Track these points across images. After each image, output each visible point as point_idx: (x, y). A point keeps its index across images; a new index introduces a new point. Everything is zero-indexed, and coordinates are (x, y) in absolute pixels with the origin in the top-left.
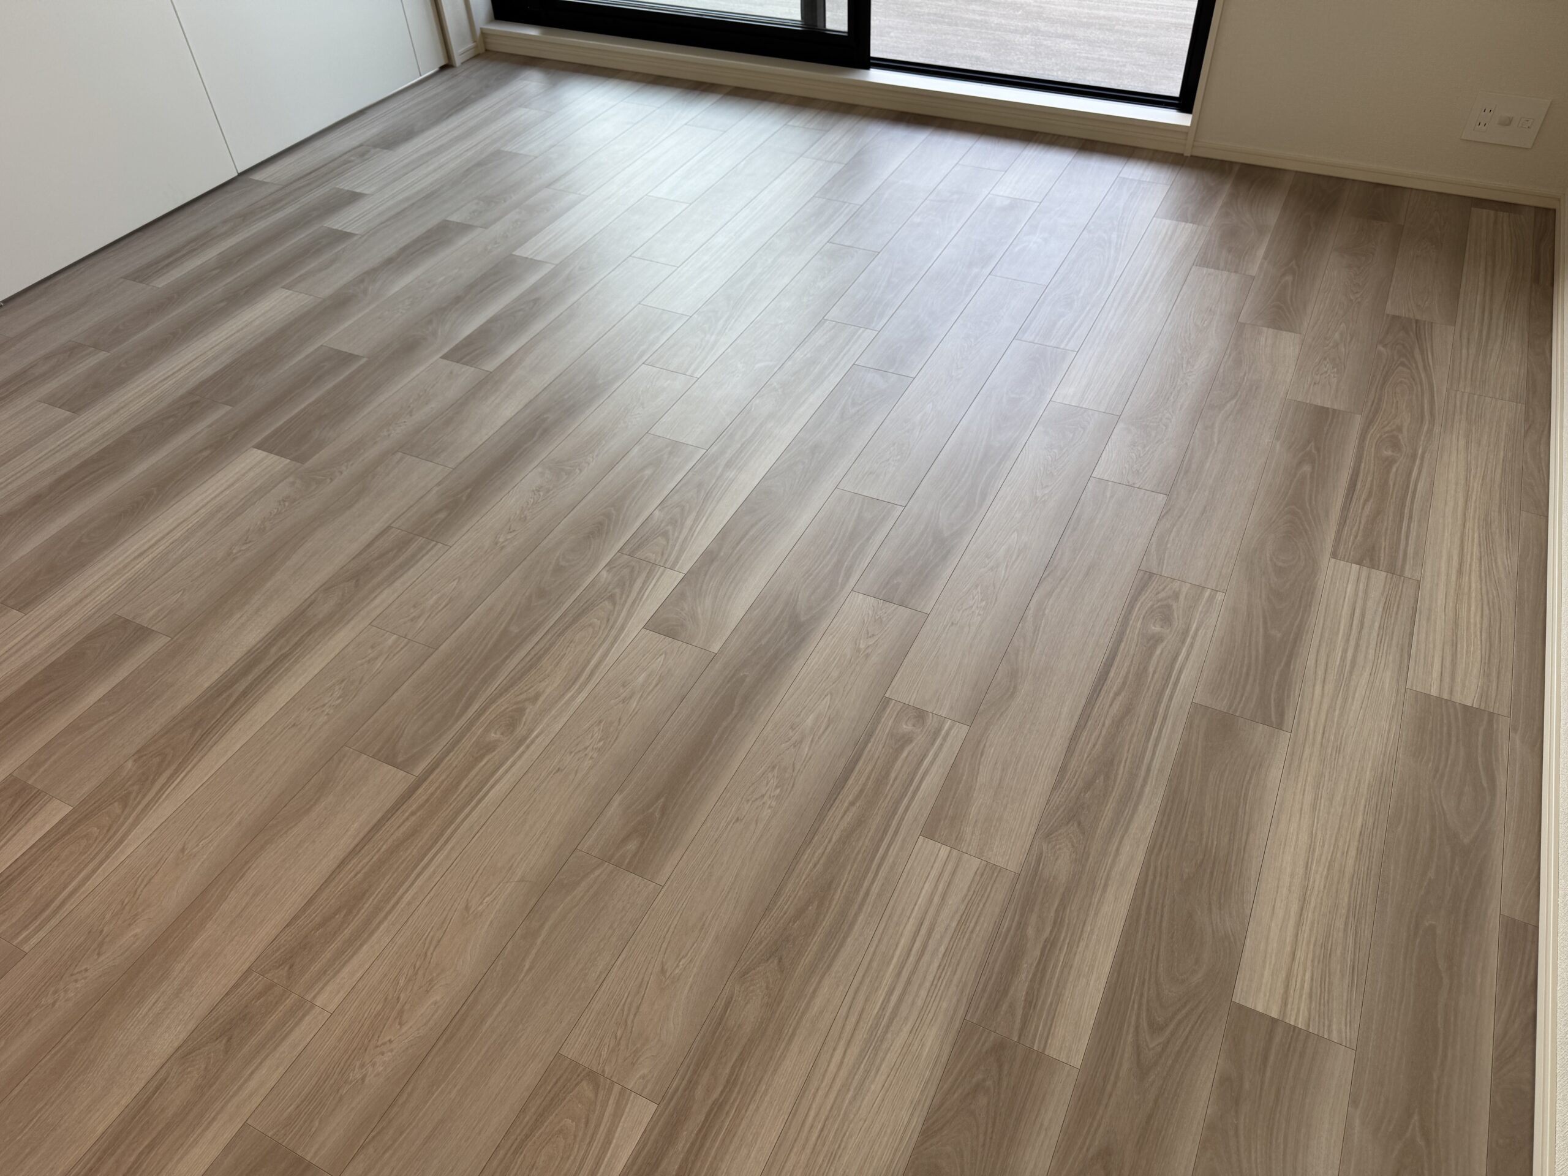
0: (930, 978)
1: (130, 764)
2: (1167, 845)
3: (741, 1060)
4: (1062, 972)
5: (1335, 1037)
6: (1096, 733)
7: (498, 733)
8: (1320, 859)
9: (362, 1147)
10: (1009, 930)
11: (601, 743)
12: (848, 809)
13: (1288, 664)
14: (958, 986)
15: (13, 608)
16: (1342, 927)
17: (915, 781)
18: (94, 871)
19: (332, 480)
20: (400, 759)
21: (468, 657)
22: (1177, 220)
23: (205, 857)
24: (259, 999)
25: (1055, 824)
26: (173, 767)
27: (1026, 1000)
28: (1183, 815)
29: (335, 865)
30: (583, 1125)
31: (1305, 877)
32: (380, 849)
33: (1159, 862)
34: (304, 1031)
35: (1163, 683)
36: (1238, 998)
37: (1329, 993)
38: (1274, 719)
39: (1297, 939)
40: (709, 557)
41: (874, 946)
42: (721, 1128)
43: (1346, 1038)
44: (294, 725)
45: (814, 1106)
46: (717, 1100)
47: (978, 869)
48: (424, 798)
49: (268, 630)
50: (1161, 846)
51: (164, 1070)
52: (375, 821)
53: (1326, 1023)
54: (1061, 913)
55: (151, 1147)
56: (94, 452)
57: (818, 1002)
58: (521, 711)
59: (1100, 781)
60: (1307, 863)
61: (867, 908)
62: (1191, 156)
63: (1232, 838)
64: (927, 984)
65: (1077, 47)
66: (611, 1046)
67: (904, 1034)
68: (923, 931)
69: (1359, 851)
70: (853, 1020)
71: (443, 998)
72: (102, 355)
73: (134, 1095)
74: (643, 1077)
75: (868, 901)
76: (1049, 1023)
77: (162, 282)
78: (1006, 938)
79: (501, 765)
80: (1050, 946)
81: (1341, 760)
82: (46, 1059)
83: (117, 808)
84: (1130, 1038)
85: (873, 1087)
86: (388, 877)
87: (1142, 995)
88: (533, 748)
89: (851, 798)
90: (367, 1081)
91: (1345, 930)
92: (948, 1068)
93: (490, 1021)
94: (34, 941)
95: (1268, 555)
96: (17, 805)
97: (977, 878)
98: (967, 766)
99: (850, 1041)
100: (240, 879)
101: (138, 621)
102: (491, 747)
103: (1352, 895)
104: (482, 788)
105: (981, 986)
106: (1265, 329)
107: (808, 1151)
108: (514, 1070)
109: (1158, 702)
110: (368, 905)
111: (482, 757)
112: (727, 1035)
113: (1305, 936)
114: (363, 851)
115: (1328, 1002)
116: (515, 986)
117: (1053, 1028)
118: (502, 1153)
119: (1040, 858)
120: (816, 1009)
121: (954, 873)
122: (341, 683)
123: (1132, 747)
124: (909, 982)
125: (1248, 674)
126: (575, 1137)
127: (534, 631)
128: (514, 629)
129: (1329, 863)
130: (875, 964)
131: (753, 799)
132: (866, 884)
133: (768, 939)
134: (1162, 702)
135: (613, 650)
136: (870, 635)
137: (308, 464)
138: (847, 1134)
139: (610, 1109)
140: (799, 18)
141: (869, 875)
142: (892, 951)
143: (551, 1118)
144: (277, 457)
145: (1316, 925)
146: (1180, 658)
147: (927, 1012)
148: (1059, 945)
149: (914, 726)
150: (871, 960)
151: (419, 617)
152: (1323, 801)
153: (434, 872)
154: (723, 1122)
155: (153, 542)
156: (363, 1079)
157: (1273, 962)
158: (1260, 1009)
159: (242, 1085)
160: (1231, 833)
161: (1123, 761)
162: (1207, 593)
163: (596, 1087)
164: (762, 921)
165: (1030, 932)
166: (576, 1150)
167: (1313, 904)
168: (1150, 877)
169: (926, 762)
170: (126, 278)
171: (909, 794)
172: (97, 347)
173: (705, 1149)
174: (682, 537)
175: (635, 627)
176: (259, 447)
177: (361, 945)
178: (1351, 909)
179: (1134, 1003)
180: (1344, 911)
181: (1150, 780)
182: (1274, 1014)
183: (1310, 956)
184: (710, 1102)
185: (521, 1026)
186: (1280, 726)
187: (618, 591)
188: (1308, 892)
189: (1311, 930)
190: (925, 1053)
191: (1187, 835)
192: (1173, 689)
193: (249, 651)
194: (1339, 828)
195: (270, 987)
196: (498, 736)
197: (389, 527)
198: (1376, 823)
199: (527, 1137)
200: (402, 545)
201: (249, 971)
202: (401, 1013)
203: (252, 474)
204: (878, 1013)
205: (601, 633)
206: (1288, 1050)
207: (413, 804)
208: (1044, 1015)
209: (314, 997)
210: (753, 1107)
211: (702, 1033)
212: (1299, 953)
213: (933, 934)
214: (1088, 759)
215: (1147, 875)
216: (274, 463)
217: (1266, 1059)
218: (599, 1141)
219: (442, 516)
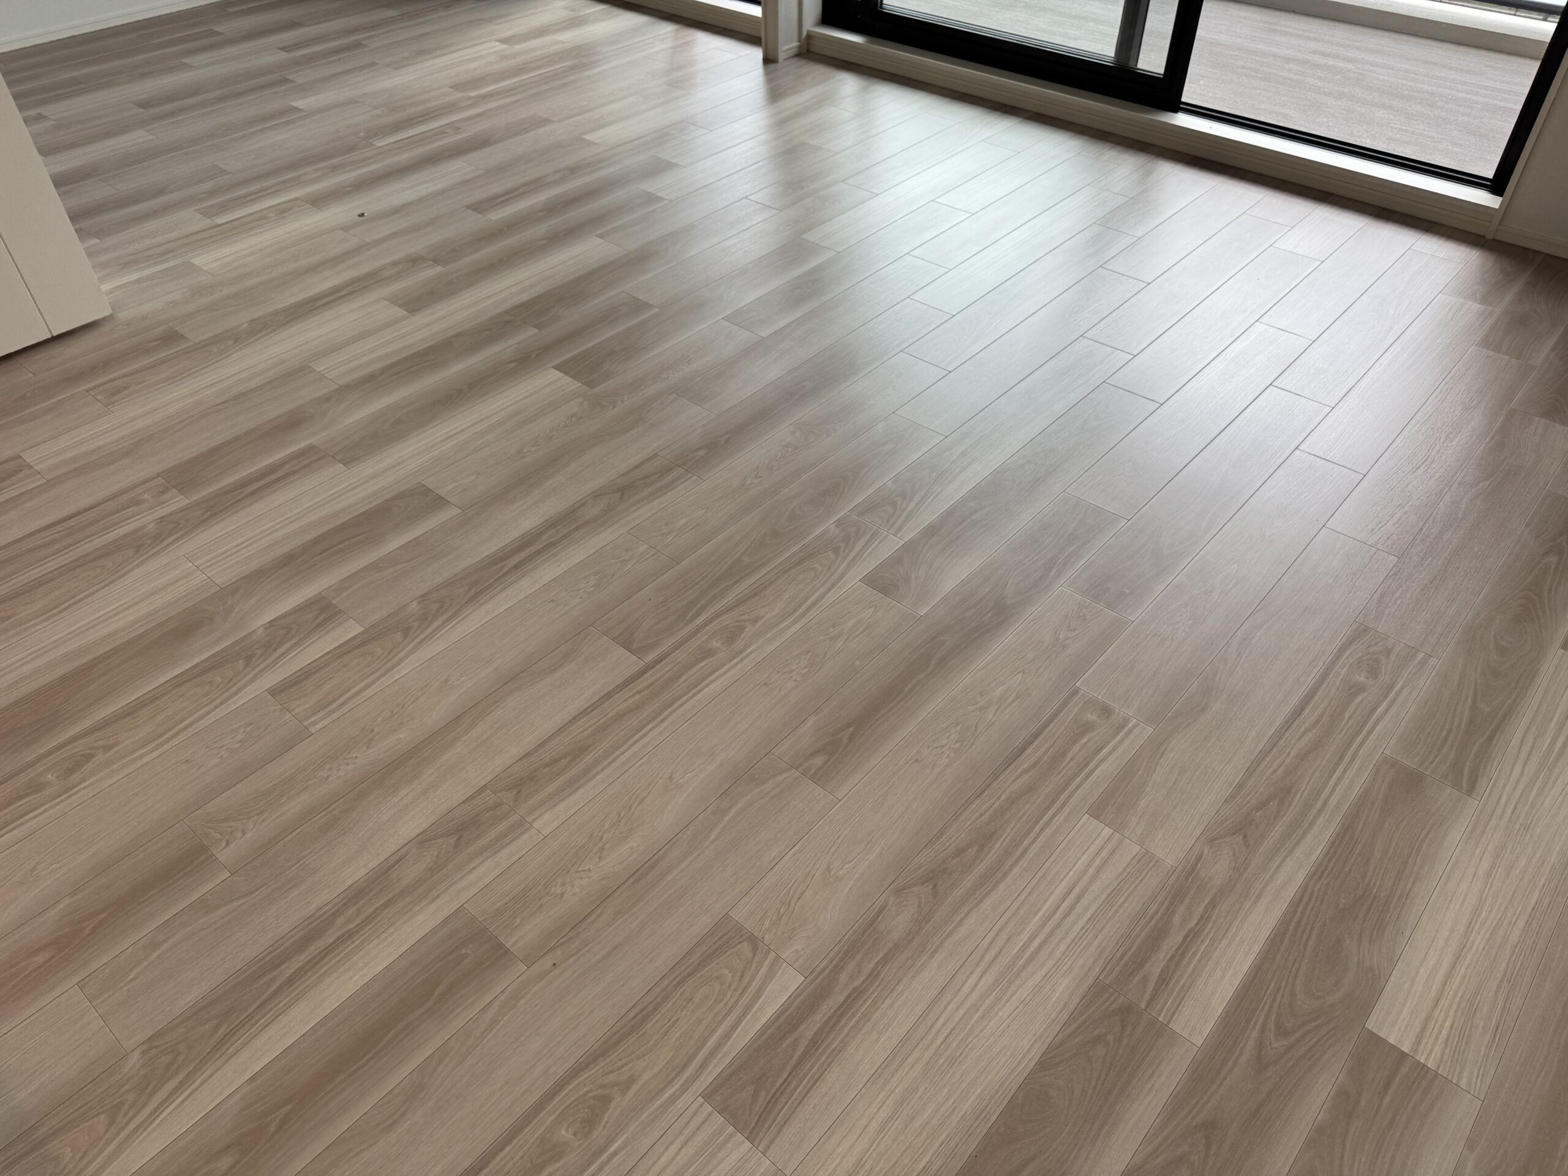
0: (1072, 936)
1: (414, 604)
2: (1328, 875)
3: (885, 960)
4: (1200, 961)
5: (1463, 1084)
6: (1279, 761)
7: (719, 642)
8: (1486, 922)
9: (552, 949)
10: (1156, 913)
11: (806, 670)
12: (1020, 776)
13: (1491, 738)
14: (1096, 949)
15: (340, 462)
16: (1494, 988)
17: (1091, 765)
18: (373, 682)
19: (614, 407)
20: (635, 646)
21: (704, 575)
22: (1465, 298)
23: (463, 690)
24: (488, 812)
25: (1222, 832)
26: (449, 614)
27: (1160, 976)
28: (1351, 852)
29: (567, 720)
30: (738, 978)
31: (1465, 935)
32: (607, 714)
33: (1318, 887)
34: (521, 844)
35: (1357, 730)
36: (1372, 1024)
37: (1466, 1044)
38: (1464, 785)
39: (1444, 988)
40: (931, 531)
41: (1024, 897)
42: (857, 1011)
43: (1475, 1088)
44: (552, 601)
45: (944, 1015)
46: (858, 987)
47: (1136, 855)
48: (650, 682)
49: (543, 520)
50: (1323, 873)
51: (404, 850)
52: (607, 691)
53: (1458, 1069)
54: (1210, 911)
55: (386, 905)
56: (420, 348)
57: (963, 931)
58: (742, 629)
59: (1273, 804)
60: (1470, 923)
61: (1024, 863)
62: (1493, 239)
63: (1397, 881)
64: (1068, 940)
65: (1392, 117)
66: (774, 919)
67: (1039, 976)
68: (1073, 895)
69: (1528, 924)
70: (992, 953)
71: (638, 846)
72: (439, 269)
73: (379, 862)
74: (797, 952)
75: (1025, 857)
76: (1178, 1001)
77: (497, 215)
78: (1151, 920)
79: (717, 670)
80: (1192, 936)
81: (1527, 838)
82: (316, 818)
83: (399, 636)
84: (1255, 1034)
85: (1000, 1014)
86: (610, 738)
87: (1274, 1000)
88: (747, 661)
89: (1025, 766)
90: (564, 898)
91: (1497, 992)
92: (1073, 1016)
93: (674, 873)
94: (319, 726)
95: (1493, 633)
96: (321, 618)
97: (1134, 862)
98: (1144, 763)
99: (986, 971)
100: (489, 713)
101: (437, 492)
102: (711, 653)
103: (1512, 962)
104: (698, 685)
105: (1118, 955)
106: (1537, 419)
107: (931, 1051)
108: (688, 918)
109: (1348, 745)
110: (589, 758)
111: (703, 659)
112: (877, 936)
113: (1453, 988)
114: (593, 713)
115: (1464, 1052)
116: (700, 850)
117: (1181, 1006)
118: (666, 982)
119: (1200, 859)
120: (960, 935)
121: (1112, 853)
122: (596, 575)
123: (1312, 780)
124: (1051, 934)
125: (1446, 739)
126: (730, 986)
127: (762, 565)
128: (747, 560)
129: (1494, 928)
130: (1022, 912)
131: (934, 746)
132: (1026, 843)
133: (927, 866)
134: (1351, 746)
135: (830, 593)
136: (1071, 628)
137: (596, 390)
138: (970, 1046)
139: (763, 970)
140: (1113, 55)
141: (1031, 835)
142: (1039, 905)
143: (712, 965)
144: (571, 379)
145: (1467, 980)
146: (1379, 710)
147: (1064, 963)
148: (1202, 938)
149: (1099, 717)
150: (1018, 908)
151: (669, 533)
152: (1499, 870)
153: (648, 743)
154: (860, 1007)
155: (459, 430)
156: (562, 895)
157: (1414, 1003)
158: (1392, 1040)
159: (464, 876)
160: (1396, 878)
161: (1301, 791)
162: (1420, 656)
163: (755, 949)
164: (924, 850)
165: (1177, 919)
166: (729, 996)
167: (1467, 962)
168: (1306, 899)
169: (1104, 752)
170: (468, 207)
171: (1083, 775)
172: (436, 261)
173: (841, 1025)
174: (909, 508)
175: (853, 580)
176: (557, 368)
177: (579, 788)
178: (1507, 975)
179: (1265, 1004)
180: (1499, 975)
181: (1324, 813)
182: (1405, 1049)
183: (1454, 1007)
184: (851, 987)
185: (699, 884)
186: (1471, 791)
187: (842, 545)
188: (1465, 950)
189: (1461, 983)
190: (1054, 998)
191: (1350, 871)
192: (1366, 736)
193: (524, 534)
194: (1511, 899)
195: (497, 805)
196: (719, 645)
197: (656, 455)
198: (1552, 904)
199: (689, 975)
200: (663, 471)
201: (484, 788)
202: (602, 849)
203: (548, 390)
204: (1017, 953)
205: (821, 577)
206: (1413, 1083)
207: (640, 684)
208: (1175, 994)
209: (534, 820)
210: (888, 1001)
211: (854, 928)
212: (1444, 1001)
213: (1082, 900)
214: (1266, 782)
215: (1302, 896)
216: (571, 384)
217: (1387, 1086)
218: (750, 994)
219: (701, 453)
